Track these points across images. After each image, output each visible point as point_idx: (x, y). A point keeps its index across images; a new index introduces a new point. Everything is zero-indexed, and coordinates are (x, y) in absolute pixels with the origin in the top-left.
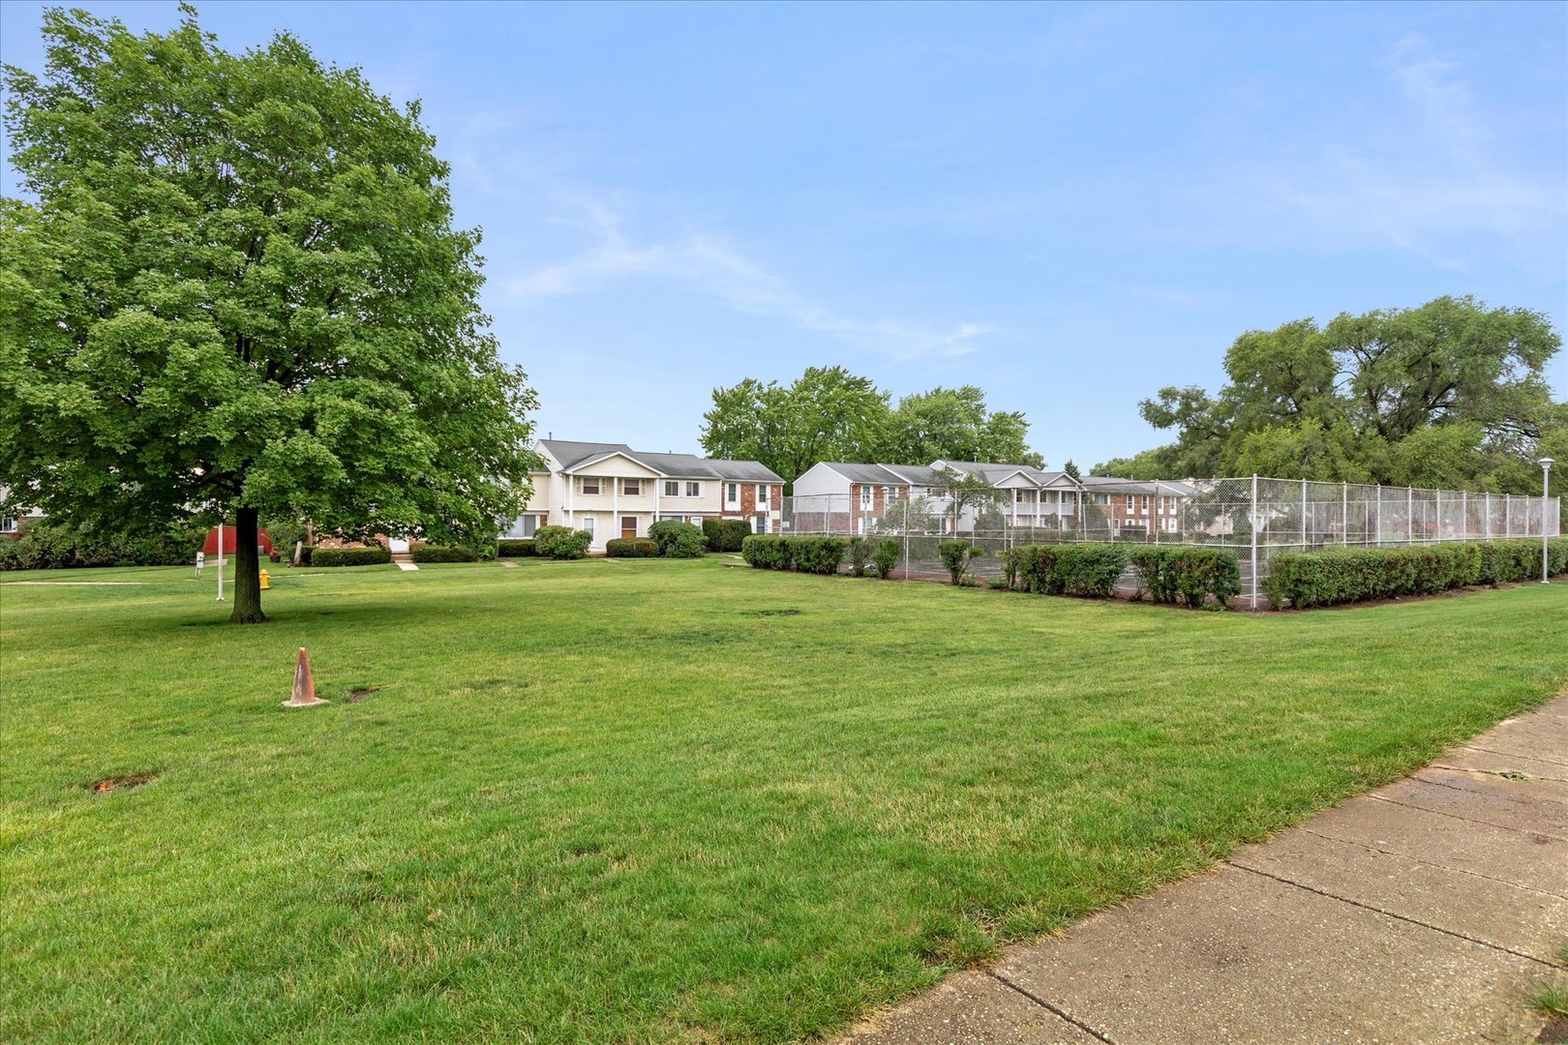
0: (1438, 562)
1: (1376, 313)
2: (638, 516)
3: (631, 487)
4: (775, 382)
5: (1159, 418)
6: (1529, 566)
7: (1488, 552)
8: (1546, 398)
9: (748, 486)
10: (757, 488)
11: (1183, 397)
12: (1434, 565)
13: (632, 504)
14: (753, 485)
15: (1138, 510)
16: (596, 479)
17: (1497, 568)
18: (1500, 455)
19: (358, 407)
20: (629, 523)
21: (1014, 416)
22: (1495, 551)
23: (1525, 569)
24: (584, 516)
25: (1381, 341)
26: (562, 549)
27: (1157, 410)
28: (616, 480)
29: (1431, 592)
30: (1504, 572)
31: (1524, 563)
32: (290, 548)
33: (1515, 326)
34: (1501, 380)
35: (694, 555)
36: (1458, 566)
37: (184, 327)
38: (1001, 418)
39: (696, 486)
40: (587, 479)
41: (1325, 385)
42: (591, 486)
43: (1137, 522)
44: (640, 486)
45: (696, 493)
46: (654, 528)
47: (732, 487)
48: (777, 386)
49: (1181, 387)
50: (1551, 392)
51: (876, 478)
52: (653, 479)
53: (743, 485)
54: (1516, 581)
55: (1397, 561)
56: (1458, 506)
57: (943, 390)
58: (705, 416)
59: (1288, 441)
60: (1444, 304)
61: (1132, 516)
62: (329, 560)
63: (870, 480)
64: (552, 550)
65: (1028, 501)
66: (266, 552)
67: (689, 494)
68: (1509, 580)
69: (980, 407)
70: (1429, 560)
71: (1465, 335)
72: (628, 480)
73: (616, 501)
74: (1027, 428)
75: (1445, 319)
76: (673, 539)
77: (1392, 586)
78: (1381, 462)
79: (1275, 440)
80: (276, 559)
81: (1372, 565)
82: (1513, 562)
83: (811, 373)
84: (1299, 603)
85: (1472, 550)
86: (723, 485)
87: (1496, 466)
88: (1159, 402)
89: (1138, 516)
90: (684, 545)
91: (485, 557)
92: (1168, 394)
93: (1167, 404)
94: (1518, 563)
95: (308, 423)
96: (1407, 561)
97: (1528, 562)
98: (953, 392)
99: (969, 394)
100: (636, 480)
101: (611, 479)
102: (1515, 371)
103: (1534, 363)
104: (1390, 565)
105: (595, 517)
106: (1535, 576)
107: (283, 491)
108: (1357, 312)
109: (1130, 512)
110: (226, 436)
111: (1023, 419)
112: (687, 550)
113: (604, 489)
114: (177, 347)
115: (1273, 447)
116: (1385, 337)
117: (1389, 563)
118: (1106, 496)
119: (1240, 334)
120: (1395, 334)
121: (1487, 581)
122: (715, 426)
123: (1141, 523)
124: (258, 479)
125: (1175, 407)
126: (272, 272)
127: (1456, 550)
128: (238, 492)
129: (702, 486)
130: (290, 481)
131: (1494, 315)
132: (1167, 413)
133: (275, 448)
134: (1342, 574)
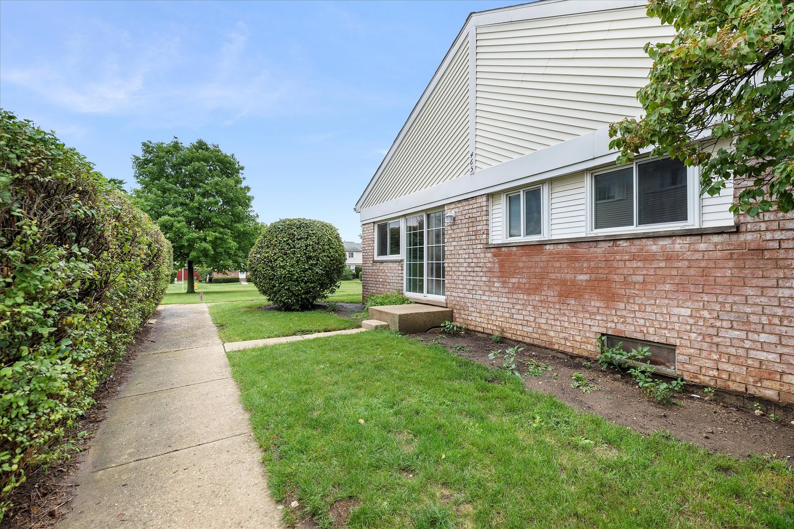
19: (217, 234)
32: (205, 277)
35: (349, 279)
37: (176, 219)
62: (218, 281)
66: (197, 279)
80: (201, 281)
95: (205, 240)
107: (199, 257)
110: (186, 244)
114: (175, 223)
124: (193, 254)
126: (196, 204)
128: (188, 257)
130: (201, 255)
133: (197, 246)
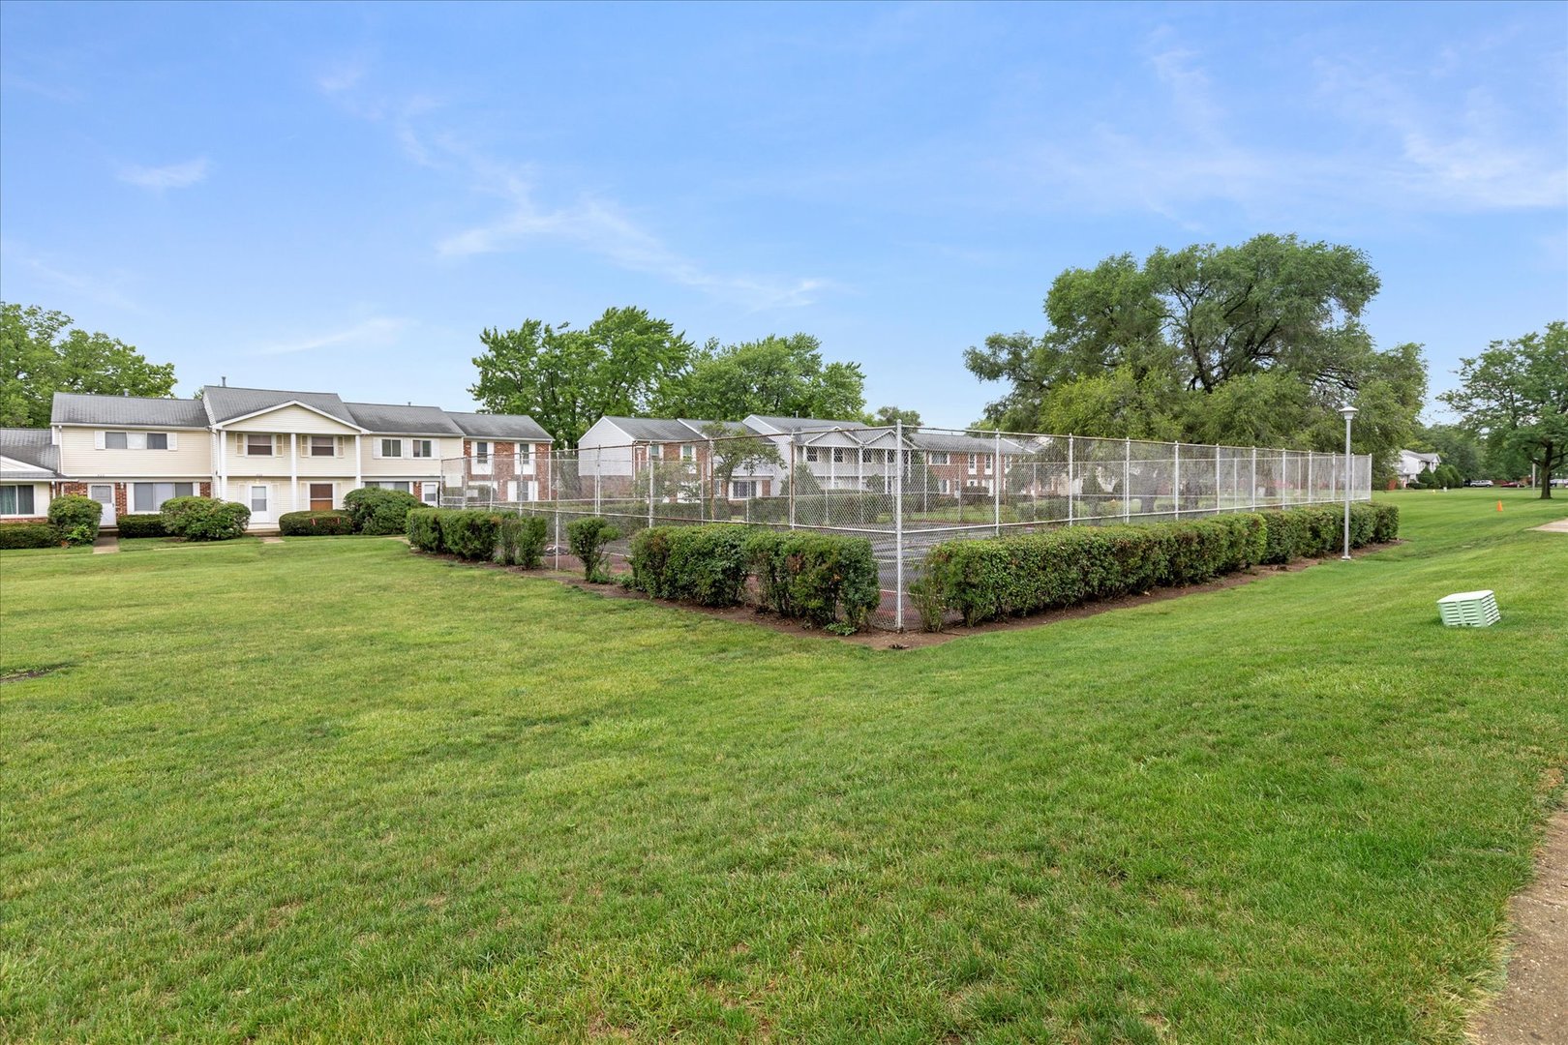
0: (1202, 542)
1: (1195, 248)
2: (334, 483)
3: (322, 446)
4: (566, 325)
5: (986, 369)
6: (1329, 538)
7: (1277, 525)
8: (1367, 347)
9: (504, 446)
10: (517, 448)
11: (1012, 346)
12: (1195, 546)
13: (322, 467)
14: (512, 444)
15: (980, 470)
16: (268, 436)
17: (1288, 543)
18: (1318, 409)
20: (321, 491)
21: (848, 367)
22: (1286, 523)
23: (1325, 542)
24: (251, 484)
25: (1202, 281)
26: (196, 527)
27: (985, 360)
28: (293, 437)
29: (1196, 581)
30: (1298, 548)
31: (1324, 535)
33: (1331, 264)
34: (1324, 326)
36: (1232, 545)
38: (835, 369)
39: (427, 445)
40: (252, 436)
41: (1150, 329)
42: (260, 444)
43: (979, 483)
44: (336, 445)
45: (427, 453)
46: (349, 498)
47: (483, 446)
48: (570, 329)
49: (1009, 332)
50: (1372, 342)
51: (668, 434)
52: (354, 436)
53: (497, 443)
54: (1315, 556)
55: (1136, 545)
56: (1245, 466)
57: (776, 339)
58: (474, 361)
59: (1100, 391)
60: (1265, 241)
61: (974, 477)
63: (658, 437)
64: (182, 529)
65: (849, 461)
67: (416, 454)
68: (1305, 555)
69: (815, 358)
70: (1188, 540)
71: (1283, 274)
72: (316, 437)
73: (298, 463)
74: (862, 381)
75: (1265, 255)
76: (370, 511)
77: (1132, 580)
78: (1197, 416)
79: (1087, 391)
81: (1095, 552)
82: (1309, 534)
83: (610, 314)
84: (974, 619)
85: (1256, 523)
86: (467, 443)
87: (1315, 422)
88: (986, 351)
89: (980, 476)
90: (384, 518)
91: (75, 540)
92: (995, 343)
93: (995, 354)
94: (1316, 533)
96: (1152, 544)
97: (1327, 534)
98: (784, 341)
99: (803, 343)
100: (330, 438)
101: (288, 435)
102: (1335, 318)
103: (1353, 307)
104: (1123, 551)
105: (269, 485)
106: (1337, 549)
108: (1174, 249)
109: (972, 471)
111: (858, 370)
112: (391, 525)
113: (279, 448)
115: (1085, 397)
116: (1205, 277)
117: (1123, 549)
118: (945, 455)
119: (1059, 273)
120: (1216, 273)
121: (1279, 561)
122: (484, 374)
123: (984, 484)
125: (1004, 356)
127: (1231, 524)
129: (435, 444)
131: (1310, 251)
132: (996, 364)
134: (1044, 569)
